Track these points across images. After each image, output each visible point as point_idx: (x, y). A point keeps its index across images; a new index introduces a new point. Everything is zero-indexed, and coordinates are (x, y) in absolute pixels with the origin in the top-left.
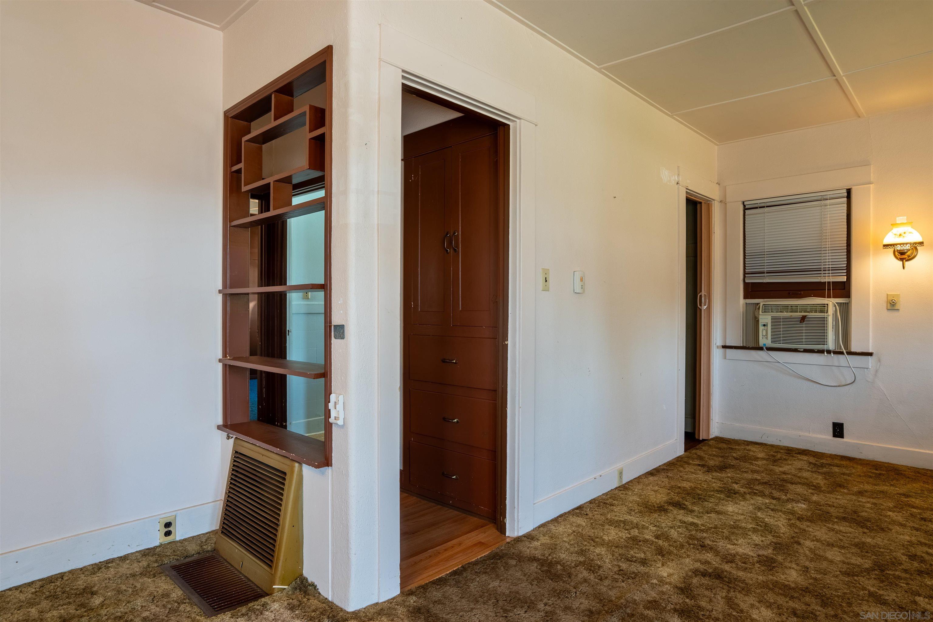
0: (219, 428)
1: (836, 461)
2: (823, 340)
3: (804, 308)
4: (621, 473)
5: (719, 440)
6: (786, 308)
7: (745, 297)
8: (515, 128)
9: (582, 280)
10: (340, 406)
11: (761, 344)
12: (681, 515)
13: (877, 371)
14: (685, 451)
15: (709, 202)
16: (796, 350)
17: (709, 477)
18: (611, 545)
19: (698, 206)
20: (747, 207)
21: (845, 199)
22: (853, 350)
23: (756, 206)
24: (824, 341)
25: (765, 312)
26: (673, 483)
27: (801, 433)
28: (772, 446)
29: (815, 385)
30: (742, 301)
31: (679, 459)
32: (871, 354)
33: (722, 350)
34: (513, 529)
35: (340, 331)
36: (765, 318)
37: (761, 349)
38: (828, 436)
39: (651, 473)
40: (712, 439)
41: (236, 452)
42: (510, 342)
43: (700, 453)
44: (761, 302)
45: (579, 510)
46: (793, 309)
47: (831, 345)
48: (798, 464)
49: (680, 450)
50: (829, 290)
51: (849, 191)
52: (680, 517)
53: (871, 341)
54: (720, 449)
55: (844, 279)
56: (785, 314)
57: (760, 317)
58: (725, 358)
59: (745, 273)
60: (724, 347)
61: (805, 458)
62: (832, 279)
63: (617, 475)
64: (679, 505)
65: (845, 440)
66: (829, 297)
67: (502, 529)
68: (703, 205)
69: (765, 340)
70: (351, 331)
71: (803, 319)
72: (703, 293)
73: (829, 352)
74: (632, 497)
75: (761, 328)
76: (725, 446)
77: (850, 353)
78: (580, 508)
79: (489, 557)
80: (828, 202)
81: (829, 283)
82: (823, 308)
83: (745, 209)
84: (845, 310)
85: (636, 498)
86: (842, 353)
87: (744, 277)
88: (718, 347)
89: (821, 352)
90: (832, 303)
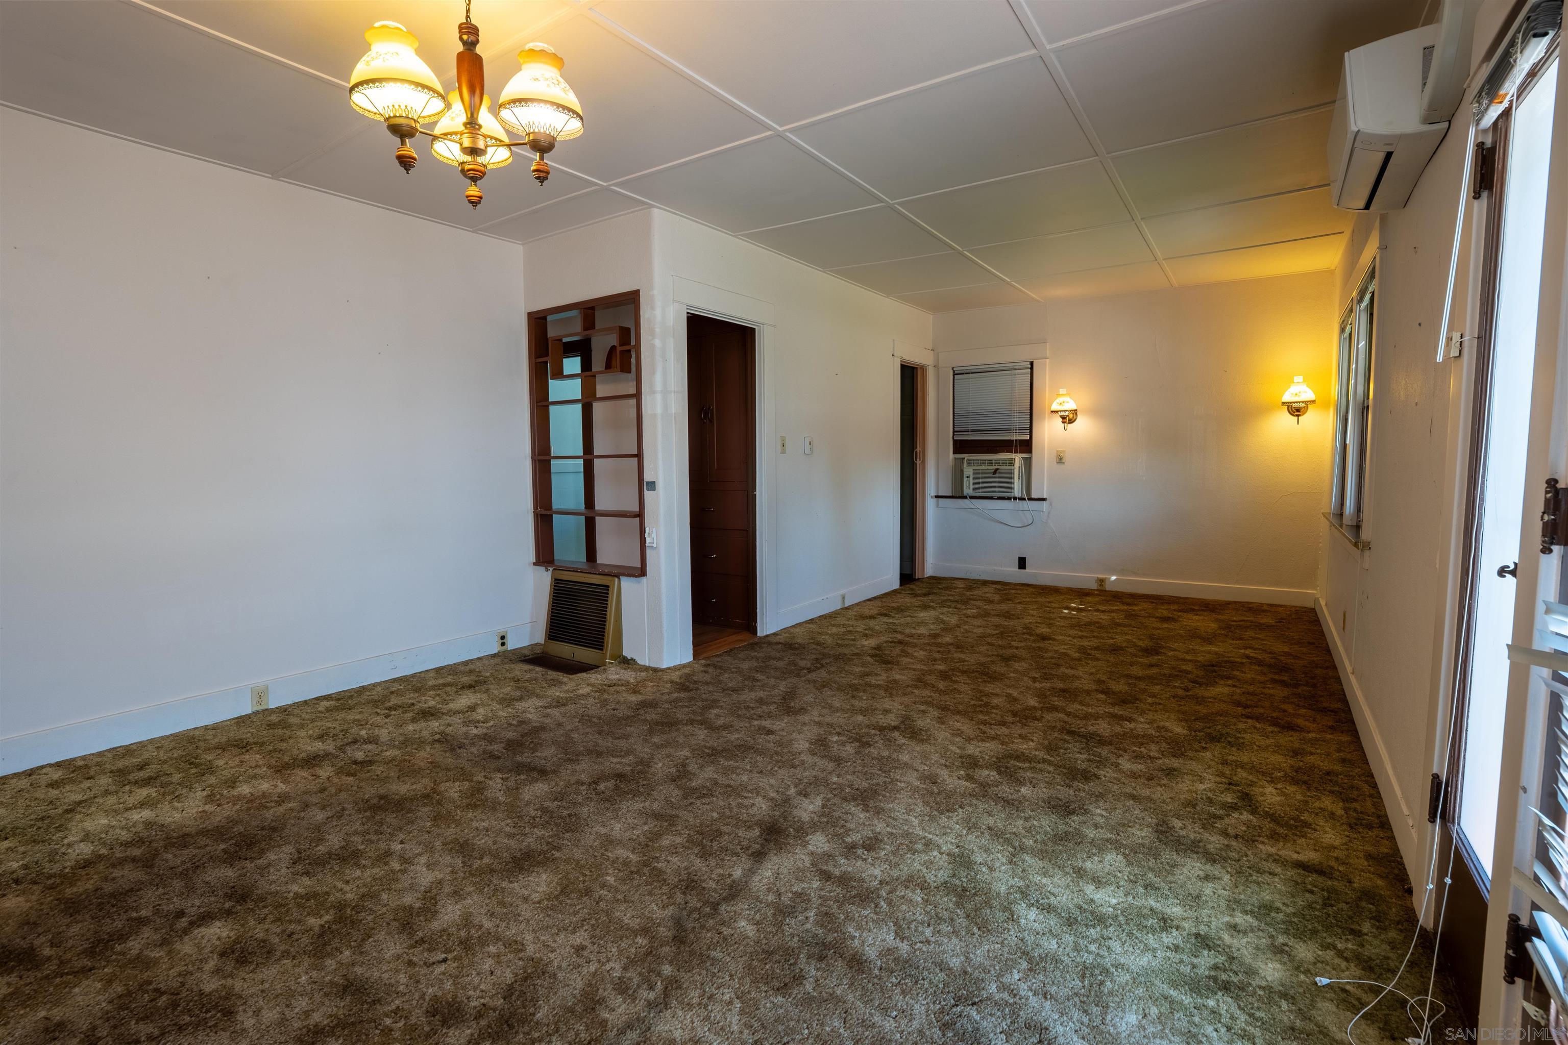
0: (534, 564)
1: (1018, 587)
2: (1010, 488)
3: (997, 462)
4: (843, 598)
5: (931, 578)
6: (983, 462)
7: (954, 453)
8: (760, 331)
9: (810, 444)
10: (654, 535)
11: (965, 494)
12: (885, 619)
13: (1049, 513)
14: (900, 586)
15: (923, 368)
16: (991, 498)
17: (914, 600)
18: (831, 635)
19: (915, 370)
20: (956, 372)
21: (1029, 370)
22: (1033, 496)
23: (963, 372)
24: (1011, 490)
25: (969, 465)
26: (885, 604)
27: (996, 568)
28: (973, 580)
29: (1006, 527)
30: (951, 456)
31: (894, 592)
32: (1044, 499)
33: (936, 499)
34: (762, 630)
35: (652, 486)
36: (968, 471)
37: (965, 497)
38: (1015, 568)
39: (869, 600)
40: (927, 578)
41: (555, 579)
42: (757, 493)
43: (912, 586)
44: (966, 456)
45: (811, 621)
46: (990, 462)
47: (1017, 492)
48: (987, 590)
49: (896, 585)
50: (1016, 446)
51: (1032, 363)
52: (884, 620)
53: (1045, 489)
54: (930, 583)
55: (1028, 437)
56: (984, 467)
57: (965, 470)
58: (937, 506)
59: (954, 431)
60: (937, 497)
61: (994, 586)
62: (1018, 438)
63: (840, 598)
64: (885, 615)
65: (1027, 570)
66: (1016, 452)
67: (754, 631)
68: (919, 370)
69: (968, 490)
70: (660, 485)
71: (996, 470)
72: (918, 449)
73: (1015, 498)
74: (851, 613)
75: (965, 479)
76: (934, 581)
77: (1030, 499)
78: (812, 620)
79: (748, 645)
80: (1017, 371)
81: (1016, 440)
82: (1011, 463)
83: (954, 375)
84: (1028, 463)
85: (854, 613)
86: (1024, 499)
87: (954, 435)
88: (932, 497)
89: (1009, 499)
90: (1018, 458)
